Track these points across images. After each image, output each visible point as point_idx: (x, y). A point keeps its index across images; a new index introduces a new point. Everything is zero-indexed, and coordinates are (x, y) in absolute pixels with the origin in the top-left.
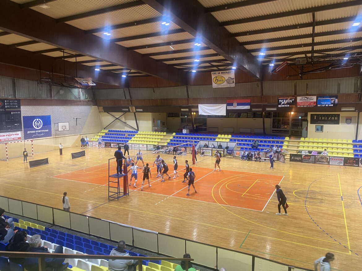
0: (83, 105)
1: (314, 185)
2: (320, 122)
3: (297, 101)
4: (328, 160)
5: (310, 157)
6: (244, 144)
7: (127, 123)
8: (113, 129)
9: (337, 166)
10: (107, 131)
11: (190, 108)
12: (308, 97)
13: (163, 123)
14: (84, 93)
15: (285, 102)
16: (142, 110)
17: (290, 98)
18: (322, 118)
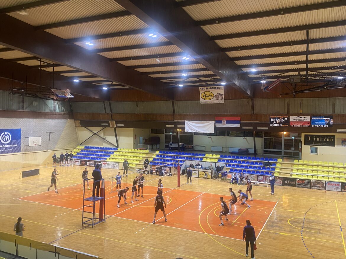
0: (58, 118)
1: (311, 213)
2: (314, 144)
3: (291, 121)
4: (324, 185)
5: (305, 181)
6: (234, 165)
7: (106, 139)
8: (90, 146)
9: (334, 192)
10: (83, 147)
11: (175, 124)
12: (301, 116)
13: (146, 139)
14: (60, 105)
15: (278, 121)
16: (123, 125)
17: (282, 117)
18: (316, 139)
